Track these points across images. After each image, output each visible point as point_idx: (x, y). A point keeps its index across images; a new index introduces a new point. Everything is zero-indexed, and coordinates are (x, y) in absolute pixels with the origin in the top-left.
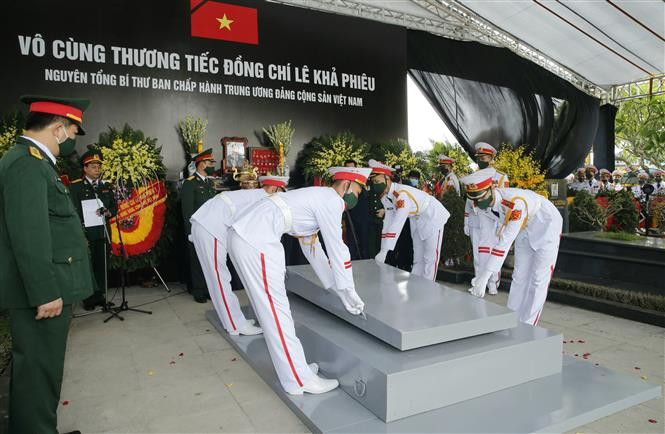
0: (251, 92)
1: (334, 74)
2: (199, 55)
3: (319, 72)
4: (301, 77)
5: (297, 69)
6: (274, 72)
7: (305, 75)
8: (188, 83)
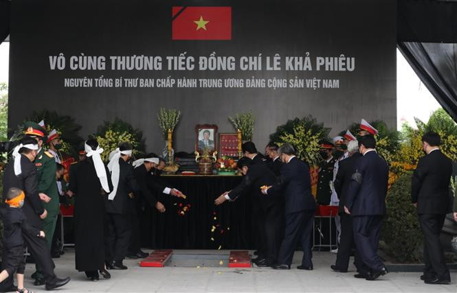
0: (223, 84)
1: (308, 59)
2: (178, 56)
3: (292, 58)
4: (272, 65)
5: (268, 58)
6: (245, 63)
7: (276, 63)
8: (168, 80)
